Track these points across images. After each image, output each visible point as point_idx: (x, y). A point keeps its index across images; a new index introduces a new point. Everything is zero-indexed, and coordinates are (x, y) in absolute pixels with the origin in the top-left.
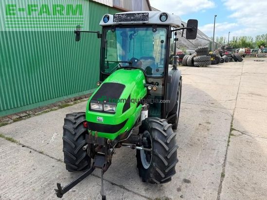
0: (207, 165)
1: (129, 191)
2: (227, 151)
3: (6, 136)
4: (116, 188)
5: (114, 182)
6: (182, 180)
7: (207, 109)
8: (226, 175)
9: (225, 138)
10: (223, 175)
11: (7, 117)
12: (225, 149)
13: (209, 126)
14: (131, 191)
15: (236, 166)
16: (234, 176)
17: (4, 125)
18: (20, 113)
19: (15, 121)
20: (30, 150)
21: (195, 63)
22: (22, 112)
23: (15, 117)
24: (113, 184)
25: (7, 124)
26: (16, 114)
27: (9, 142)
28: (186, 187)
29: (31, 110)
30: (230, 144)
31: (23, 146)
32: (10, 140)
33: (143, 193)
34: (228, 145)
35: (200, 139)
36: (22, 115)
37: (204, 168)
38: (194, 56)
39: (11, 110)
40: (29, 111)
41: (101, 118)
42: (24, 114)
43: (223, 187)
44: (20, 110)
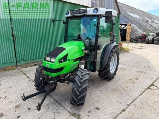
0: (117, 102)
1: (62, 106)
2: (138, 97)
3: (24, 72)
4: (57, 104)
5: (58, 101)
6: (95, 107)
7: (143, 70)
8: (127, 111)
9: (142, 90)
10: (124, 110)
11: (28, 63)
12: (137, 96)
13: (136, 81)
14: (63, 107)
15: (137, 107)
16: (132, 112)
17: (26, 67)
18: (35, 62)
19: (32, 66)
20: (30, 79)
21: (155, 42)
22: (36, 62)
23: (32, 64)
24: (57, 102)
25: (28, 67)
26: (33, 63)
27: (24, 75)
28: (95, 111)
29: (40, 62)
30: (143, 94)
31: (28, 78)
32: (25, 74)
33: (69, 109)
34: (141, 94)
35: (124, 87)
36: (36, 64)
37: (114, 104)
38: (155, 37)
39: (30, 61)
40: (39, 62)
41: (48, 65)
42: (37, 63)
43: (119, 117)
44: (35, 61)
